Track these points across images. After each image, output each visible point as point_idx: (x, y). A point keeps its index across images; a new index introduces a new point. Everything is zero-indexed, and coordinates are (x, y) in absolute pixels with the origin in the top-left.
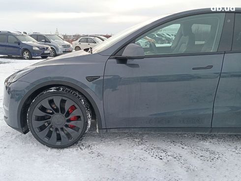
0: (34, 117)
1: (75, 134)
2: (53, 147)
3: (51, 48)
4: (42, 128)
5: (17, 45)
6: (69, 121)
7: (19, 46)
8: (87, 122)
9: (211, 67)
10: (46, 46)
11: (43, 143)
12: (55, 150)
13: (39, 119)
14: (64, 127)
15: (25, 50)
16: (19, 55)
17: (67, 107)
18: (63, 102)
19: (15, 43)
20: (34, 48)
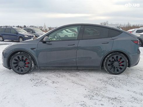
0: (12, 63)
1: (28, 69)
2: (20, 74)
3: (35, 36)
4: (15, 67)
5: (16, 34)
6: (25, 64)
7: (17, 35)
8: (32, 64)
9: (74, 44)
10: (32, 35)
11: (16, 72)
12: (21, 75)
13: (14, 63)
14: (24, 67)
15: (21, 37)
16: (17, 40)
17: (24, 59)
18: (23, 57)
19: (15, 33)
20: (25, 36)
